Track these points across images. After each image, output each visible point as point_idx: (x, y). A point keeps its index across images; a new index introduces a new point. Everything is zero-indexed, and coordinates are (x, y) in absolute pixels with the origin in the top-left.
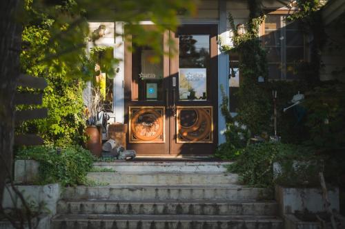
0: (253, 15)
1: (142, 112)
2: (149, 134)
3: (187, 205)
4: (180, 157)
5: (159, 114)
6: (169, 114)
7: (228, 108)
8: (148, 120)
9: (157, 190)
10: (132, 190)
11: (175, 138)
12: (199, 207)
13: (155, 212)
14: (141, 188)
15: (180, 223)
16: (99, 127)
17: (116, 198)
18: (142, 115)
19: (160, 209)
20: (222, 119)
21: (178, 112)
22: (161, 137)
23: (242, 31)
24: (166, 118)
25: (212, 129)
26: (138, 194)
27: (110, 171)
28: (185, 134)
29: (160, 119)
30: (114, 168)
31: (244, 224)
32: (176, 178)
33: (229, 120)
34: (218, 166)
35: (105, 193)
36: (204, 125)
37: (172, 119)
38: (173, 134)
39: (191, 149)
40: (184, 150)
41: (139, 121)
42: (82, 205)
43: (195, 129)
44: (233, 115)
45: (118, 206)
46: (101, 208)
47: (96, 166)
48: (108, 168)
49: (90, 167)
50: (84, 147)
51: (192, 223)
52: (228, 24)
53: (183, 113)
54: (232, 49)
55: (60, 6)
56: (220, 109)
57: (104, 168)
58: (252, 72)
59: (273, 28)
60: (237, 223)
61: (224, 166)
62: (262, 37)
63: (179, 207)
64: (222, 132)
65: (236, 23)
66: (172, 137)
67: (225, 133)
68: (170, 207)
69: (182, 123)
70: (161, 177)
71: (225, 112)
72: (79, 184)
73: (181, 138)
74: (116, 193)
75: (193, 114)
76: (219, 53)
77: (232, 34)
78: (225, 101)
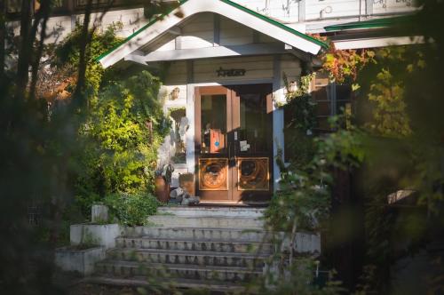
0: (304, 74)
1: (209, 163)
2: (215, 183)
3: (210, 243)
4: (241, 203)
5: (223, 165)
6: (232, 164)
7: (283, 159)
8: (214, 169)
9: (194, 231)
10: (175, 230)
11: (237, 185)
12: (218, 246)
13: (186, 249)
14: (182, 229)
15: (196, 257)
16: (164, 178)
17: (164, 237)
18: (209, 165)
19: (190, 246)
20: (276, 169)
21: (239, 163)
22: (225, 186)
23: (295, 88)
24: (230, 168)
25: (268, 178)
26: (180, 234)
27: (169, 214)
28: (245, 183)
29: (224, 169)
30: (174, 212)
31: (244, 260)
32: (215, 221)
33: (283, 170)
34: (256, 212)
35: (156, 233)
36: (261, 175)
37: (234, 168)
38: (235, 182)
39: (251, 196)
40: (244, 197)
41: (207, 171)
42: (133, 241)
43: (253, 178)
44: (287, 165)
45: (158, 242)
46: (146, 244)
47: (160, 210)
48: (169, 212)
49: (155, 211)
50: (153, 194)
51: (205, 258)
52: (282, 82)
53: (243, 164)
54: (286, 105)
55: (136, 77)
56: (275, 160)
57: (165, 212)
58: (301, 126)
59: (324, 83)
60: (239, 259)
61: (261, 212)
62: (312, 93)
63: (203, 244)
64: (277, 181)
65: (289, 80)
66: (234, 185)
67: (280, 182)
68: (197, 245)
69: (243, 173)
70: (204, 220)
71: (279, 163)
72: (138, 225)
73: (242, 186)
74: (164, 232)
75: (252, 165)
76: (274, 109)
77: (286, 91)
78: (280, 152)
